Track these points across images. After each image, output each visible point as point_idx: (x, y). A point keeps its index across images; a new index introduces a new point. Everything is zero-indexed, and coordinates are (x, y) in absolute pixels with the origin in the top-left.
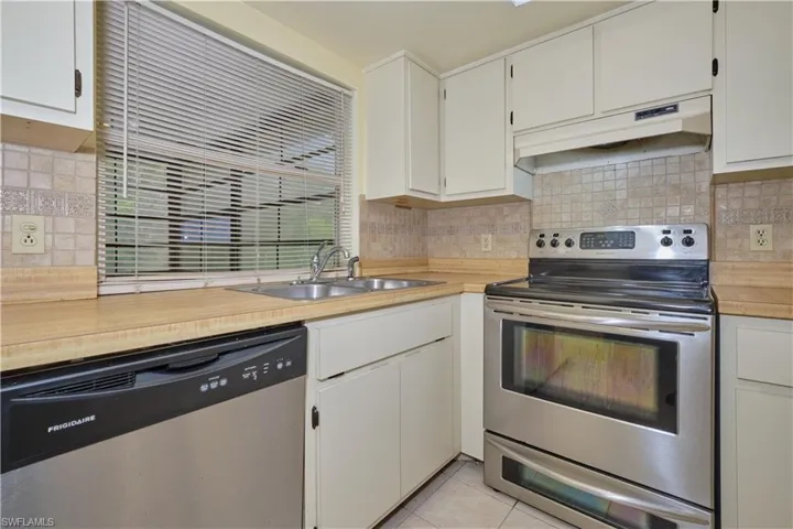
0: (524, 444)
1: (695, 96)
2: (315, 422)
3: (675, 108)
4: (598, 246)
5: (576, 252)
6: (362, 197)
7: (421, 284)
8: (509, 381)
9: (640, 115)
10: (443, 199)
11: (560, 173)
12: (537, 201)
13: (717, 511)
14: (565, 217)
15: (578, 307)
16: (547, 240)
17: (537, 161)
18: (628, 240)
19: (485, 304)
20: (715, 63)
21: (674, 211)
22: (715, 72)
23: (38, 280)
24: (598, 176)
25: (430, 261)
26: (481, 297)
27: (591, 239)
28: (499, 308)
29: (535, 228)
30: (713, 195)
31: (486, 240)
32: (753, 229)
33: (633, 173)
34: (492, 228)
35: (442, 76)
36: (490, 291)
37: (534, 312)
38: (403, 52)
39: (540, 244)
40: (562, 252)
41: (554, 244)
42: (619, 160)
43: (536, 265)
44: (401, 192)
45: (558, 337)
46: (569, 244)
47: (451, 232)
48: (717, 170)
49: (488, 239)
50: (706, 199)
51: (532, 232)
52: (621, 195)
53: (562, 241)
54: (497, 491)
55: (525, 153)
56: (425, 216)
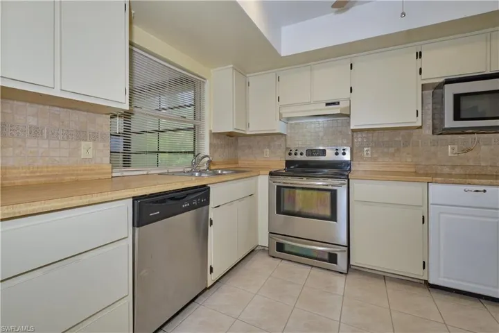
0: (285, 235)
1: (344, 100)
2: (211, 224)
3: (339, 103)
4: (312, 155)
5: (304, 158)
6: (211, 131)
7: (237, 172)
8: (279, 211)
9: (328, 104)
10: (248, 133)
11: (299, 124)
12: (289, 135)
13: (348, 246)
14: (300, 143)
15: (305, 179)
16: (293, 153)
17: (289, 119)
18: (323, 152)
19: (269, 180)
20: (351, 88)
21: (340, 141)
22: (351, 91)
23: (91, 170)
24: (313, 126)
25: (239, 162)
26: (267, 177)
27: (311, 152)
28: (276, 181)
29: (288, 146)
30: (353, 136)
31: (266, 151)
32: (365, 149)
33: (325, 125)
34: (269, 147)
35: (247, 75)
36: (271, 174)
37: (289, 182)
38: (231, 66)
39: (290, 154)
40: (299, 158)
41: (296, 154)
42: (321, 120)
43: (288, 163)
44: (230, 129)
45: (297, 191)
46: (301, 154)
47: (250, 147)
48: (352, 128)
49: (267, 151)
50: (351, 137)
51: (287, 148)
52: (321, 134)
53: (299, 153)
54: (274, 257)
55: (285, 116)
56: (237, 140)
